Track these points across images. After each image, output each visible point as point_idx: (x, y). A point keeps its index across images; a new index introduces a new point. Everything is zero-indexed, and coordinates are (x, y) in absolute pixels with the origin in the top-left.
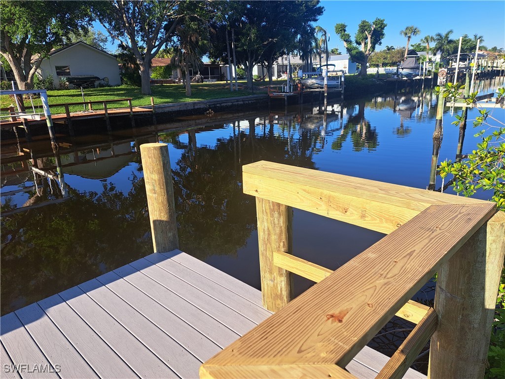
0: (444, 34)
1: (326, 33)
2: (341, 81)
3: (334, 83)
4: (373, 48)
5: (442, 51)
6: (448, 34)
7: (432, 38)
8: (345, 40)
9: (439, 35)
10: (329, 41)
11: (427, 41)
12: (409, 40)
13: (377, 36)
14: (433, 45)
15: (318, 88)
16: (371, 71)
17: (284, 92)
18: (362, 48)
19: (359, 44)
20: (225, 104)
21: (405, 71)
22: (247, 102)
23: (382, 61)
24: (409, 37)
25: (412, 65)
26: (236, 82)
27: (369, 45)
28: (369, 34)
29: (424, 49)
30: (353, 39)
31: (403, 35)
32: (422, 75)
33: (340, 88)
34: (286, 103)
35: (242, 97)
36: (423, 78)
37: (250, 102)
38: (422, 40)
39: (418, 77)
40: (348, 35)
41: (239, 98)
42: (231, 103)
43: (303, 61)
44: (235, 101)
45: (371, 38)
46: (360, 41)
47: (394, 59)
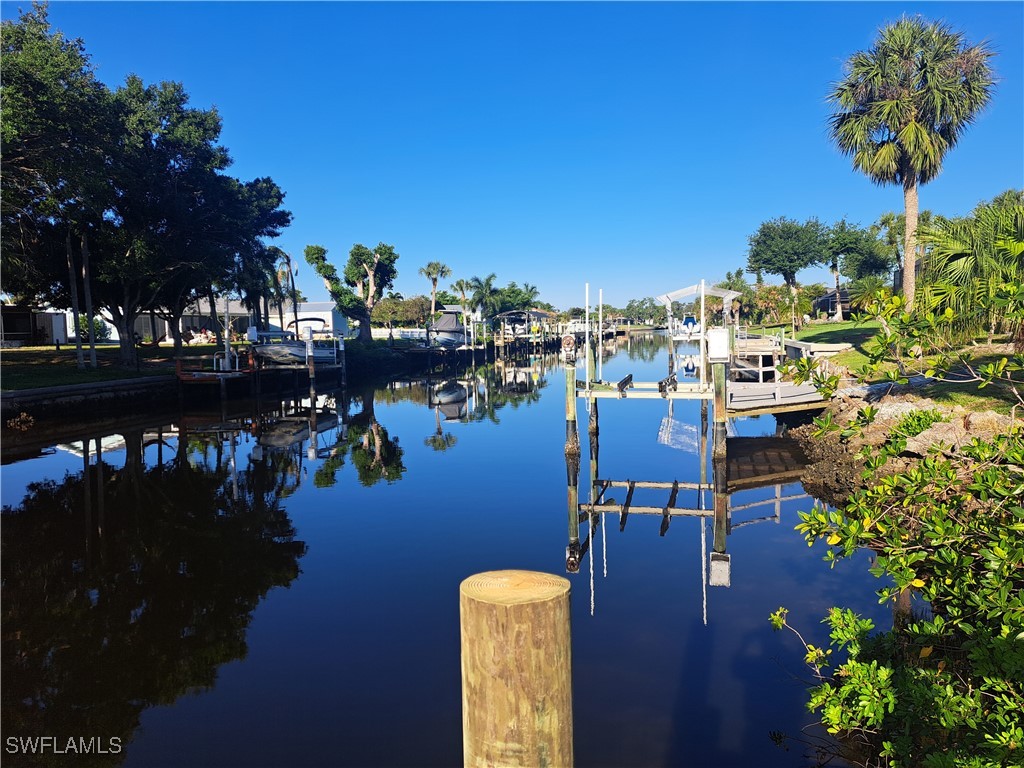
0: (483, 279)
1: (289, 261)
2: (338, 351)
3: (325, 353)
4: (379, 293)
5: (485, 306)
6: (489, 280)
7: (467, 283)
8: (325, 277)
9: (477, 280)
10: (296, 275)
11: (462, 289)
12: (434, 284)
13: (385, 273)
14: (470, 295)
15: (294, 363)
16: (378, 333)
17: (218, 371)
18: (358, 292)
19: (354, 284)
20: (67, 399)
21: (442, 337)
22: (125, 393)
23: (389, 317)
24: (435, 280)
25: (453, 327)
26: (92, 347)
27: (372, 289)
28: (369, 268)
29: (454, 301)
30: (341, 275)
31: (425, 276)
32: (469, 344)
33: (338, 363)
34: (223, 393)
35: (112, 383)
36: (471, 348)
37: (132, 393)
38: (452, 286)
39: (464, 347)
40: (332, 267)
41: (104, 384)
42: (82, 398)
43: (249, 309)
44: (94, 391)
45: (375, 276)
46: (355, 279)
47: (409, 315)
